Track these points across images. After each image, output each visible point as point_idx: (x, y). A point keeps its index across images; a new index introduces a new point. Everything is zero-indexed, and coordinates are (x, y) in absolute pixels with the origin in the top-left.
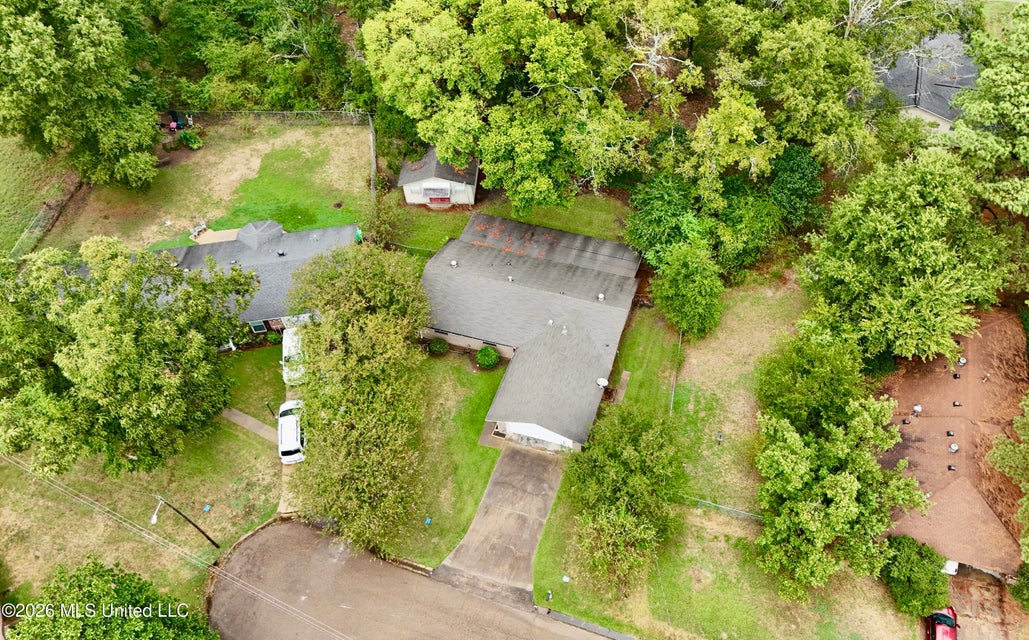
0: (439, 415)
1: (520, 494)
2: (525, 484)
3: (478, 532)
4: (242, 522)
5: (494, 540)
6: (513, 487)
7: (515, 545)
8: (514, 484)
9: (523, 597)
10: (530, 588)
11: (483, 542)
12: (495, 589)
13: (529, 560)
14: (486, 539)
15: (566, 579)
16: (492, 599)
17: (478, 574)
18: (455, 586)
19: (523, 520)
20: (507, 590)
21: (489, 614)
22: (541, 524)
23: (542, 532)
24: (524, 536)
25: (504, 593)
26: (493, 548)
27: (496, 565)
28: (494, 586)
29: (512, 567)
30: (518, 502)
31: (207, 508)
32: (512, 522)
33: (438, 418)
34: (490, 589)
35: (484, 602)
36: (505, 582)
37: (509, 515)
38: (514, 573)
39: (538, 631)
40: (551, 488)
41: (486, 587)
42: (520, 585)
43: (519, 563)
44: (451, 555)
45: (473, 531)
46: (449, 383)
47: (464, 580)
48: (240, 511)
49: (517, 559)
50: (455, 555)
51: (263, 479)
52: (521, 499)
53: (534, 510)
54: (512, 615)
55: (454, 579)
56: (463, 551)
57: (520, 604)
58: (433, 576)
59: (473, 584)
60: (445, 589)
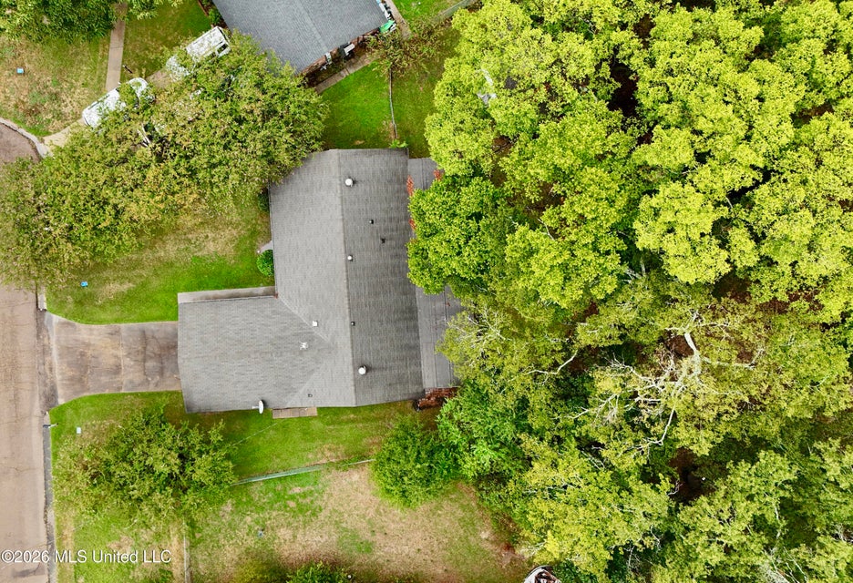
0: (193, 242)
1: (140, 357)
2: (151, 358)
3: (91, 334)
4: (21, 112)
5: (89, 353)
6: (145, 348)
7: (92, 373)
8: (148, 347)
9: (50, 399)
10: (61, 401)
11: (84, 343)
12: (48, 372)
13: (83, 391)
14: (88, 345)
15: (79, 430)
16: (40, 373)
17: (55, 352)
18: (38, 336)
19: (117, 370)
20: (52, 382)
21: (25, 376)
22: (119, 388)
23: (112, 392)
24: (102, 378)
25: (48, 381)
26: (83, 354)
27: (69, 364)
28: (51, 369)
29: (71, 379)
30: (131, 359)
31: (20, 71)
32: (112, 361)
33: (189, 240)
34: (47, 367)
35: (34, 367)
36: (58, 377)
37: (116, 357)
38: (68, 382)
39: (27, 424)
40: (157, 385)
41: (47, 364)
42: (60, 391)
43: (78, 381)
44: (64, 319)
45: (91, 330)
46: (234, 232)
47: (46, 341)
48: (30, 103)
49: (80, 381)
50: (64, 323)
51: (66, 106)
52: (135, 361)
53: (130, 377)
54: (33, 396)
55: (44, 333)
56: (70, 328)
57: (43, 399)
58: (40, 313)
59: (45, 351)
60: (32, 329)
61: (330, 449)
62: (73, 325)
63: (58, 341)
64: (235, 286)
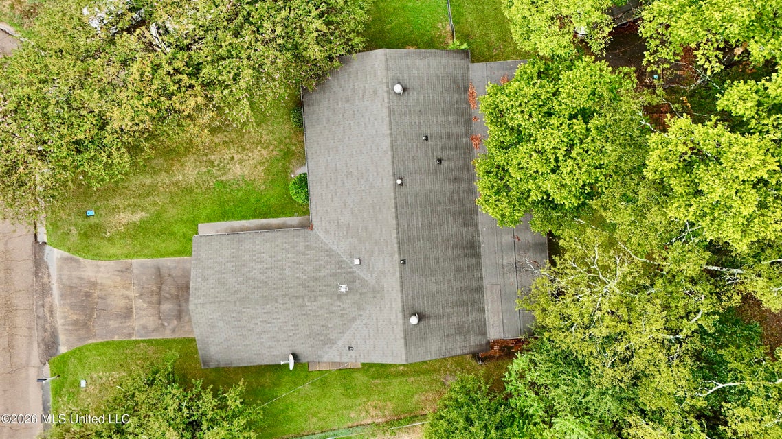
0: (216, 164)
1: (154, 299)
2: (168, 299)
3: (99, 272)
4: (18, 13)
5: (96, 293)
6: (160, 288)
7: (98, 317)
8: (163, 287)
9: (50, 346)
10: (63, 349)
11: (89, 282)
12: (48, 315)
13: (88, 338)
14: (94, 284)
15: (83, 384)
16: (38, 317)
17: (56, 293)
18: (36, 274)
19: (128, 313)
20: (53, 327)
21: (21, 320)
22: (130, 335)
23: (123, 338)
24: (111, 323)
25: (47, 326)
26: (88, 295)
27: (72, 307)
28: (51, 312)
29: (75, 323)
30: (144, 301)
32: (122, 303)
33: (212, 162)
34: (46, 310)
35: (32, 310)
36: (60, 322)
37: (127, 298)
38: (71, 328)
39: (23, 375)
40: (174, 331)
41: (47, 306)
42: (62, 338)
43: (83, 325)
44: (67, 254)
45: (98, 266)
46: (265, 153)
47: (46, 280)
48: (28, 3)
49: (85, 325)
50: (67, 259)
52: (149, 302)
53: (143, 321)
54: (30, 343)
55: (43, 269)
56: (74, 264)
57: (42, 347)
58: (38, 246)
59: (45, 291)
60: (30, 265)
61: (375, 408)
62: (77, 261)
63: (60, 279)
64: (265, 216)
